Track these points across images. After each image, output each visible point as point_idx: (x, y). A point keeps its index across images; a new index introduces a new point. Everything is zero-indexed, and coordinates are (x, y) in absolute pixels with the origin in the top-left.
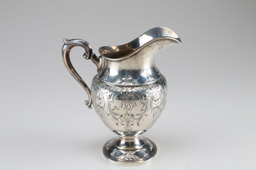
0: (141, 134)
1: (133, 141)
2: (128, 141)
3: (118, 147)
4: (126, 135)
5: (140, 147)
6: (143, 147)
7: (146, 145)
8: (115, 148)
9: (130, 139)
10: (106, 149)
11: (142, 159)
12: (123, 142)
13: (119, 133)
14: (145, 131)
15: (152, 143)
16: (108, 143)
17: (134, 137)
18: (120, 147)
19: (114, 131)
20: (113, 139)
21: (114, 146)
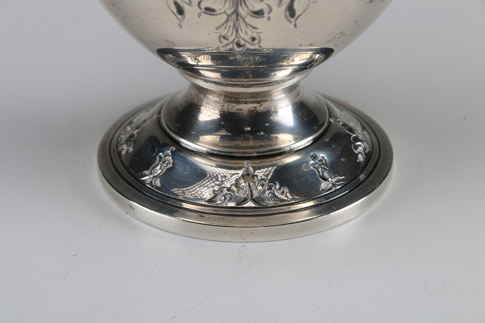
0: (304, 68)
1: (260, 108)
2: (234, 108)
3: (185, 142)
4: (224, 75)
5: (297, 140)
6: (315, 141)
7: (331, 133)
8: (163, 147)
9: (246, 94)
10: (119, 153)
11: (311, 203)
12: (208, 114)
13: (191, 61)
14: (327, 53)
15: (368, 124)
16: (127, 120)
17: (270, 84)
18: (194, 139)
19: (163, 53)
20: (152, 104)
21: (162, 139)
